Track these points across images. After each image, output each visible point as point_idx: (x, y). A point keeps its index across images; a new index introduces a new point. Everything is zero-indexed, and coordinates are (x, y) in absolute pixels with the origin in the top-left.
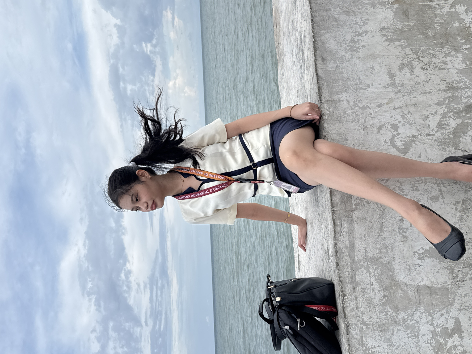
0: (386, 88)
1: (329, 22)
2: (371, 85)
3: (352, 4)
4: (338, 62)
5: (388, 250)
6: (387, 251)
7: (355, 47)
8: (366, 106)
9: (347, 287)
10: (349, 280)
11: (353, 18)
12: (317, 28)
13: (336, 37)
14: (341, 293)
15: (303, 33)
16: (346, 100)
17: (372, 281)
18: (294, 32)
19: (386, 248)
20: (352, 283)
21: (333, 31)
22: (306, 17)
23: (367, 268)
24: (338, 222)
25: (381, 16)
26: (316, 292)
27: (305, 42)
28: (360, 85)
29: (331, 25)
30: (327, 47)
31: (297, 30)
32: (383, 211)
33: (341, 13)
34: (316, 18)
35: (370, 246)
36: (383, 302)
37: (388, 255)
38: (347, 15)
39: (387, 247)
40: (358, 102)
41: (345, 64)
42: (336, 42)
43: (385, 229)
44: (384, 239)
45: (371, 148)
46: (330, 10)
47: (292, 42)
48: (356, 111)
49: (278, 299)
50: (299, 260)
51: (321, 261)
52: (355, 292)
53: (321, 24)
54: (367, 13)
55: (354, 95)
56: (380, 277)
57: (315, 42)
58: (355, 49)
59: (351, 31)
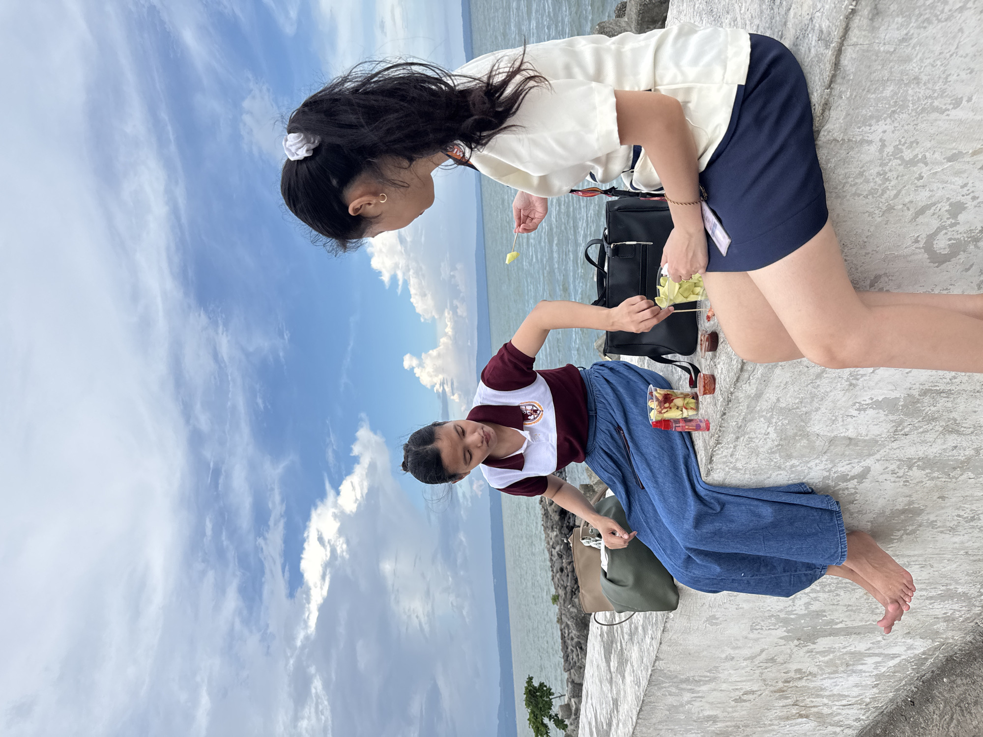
2: (965, 100)
5: (815, 399)
6: (813, 401)
10: (734, 430)
16: (881, 140)
17: (768, 430)
19: (813, 397)
23: (769, 419)
28: (937, 98)
35: (788, 396)
36: (774, 450)
37: (811, 405)
40: (906, 145)
41: (931, 30)
44: (817, 387)
48: (890, 170)
56: (783, 427)
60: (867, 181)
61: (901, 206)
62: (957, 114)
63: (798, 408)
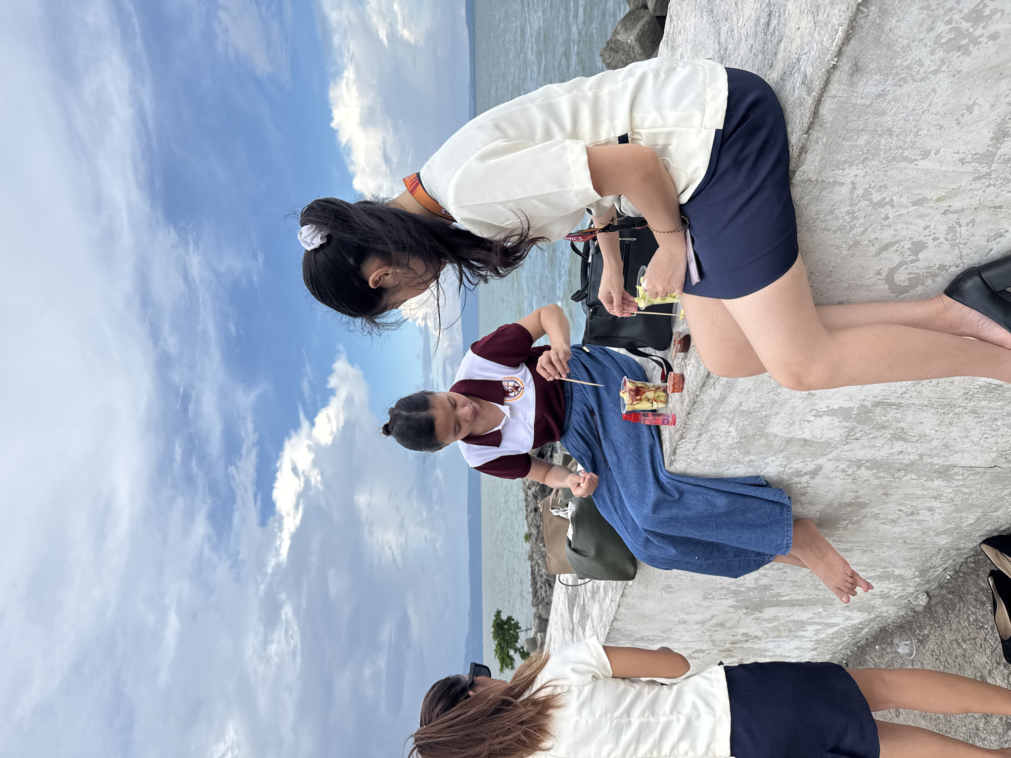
0: (963, 164)
2: (933, 152)
5: (776, 405)
6: (773, 406)
8: (888, 199)
16: (852, 183)
23: (731, 420)
28: (907, 149)
35: (750, 401)
37: (772, 410)
40: (876, 189)
41: (906, 89)
58: (966, 41)
60: (838, 219)
61: (866, 242)
62: (924, 164)
63: (758, 411)
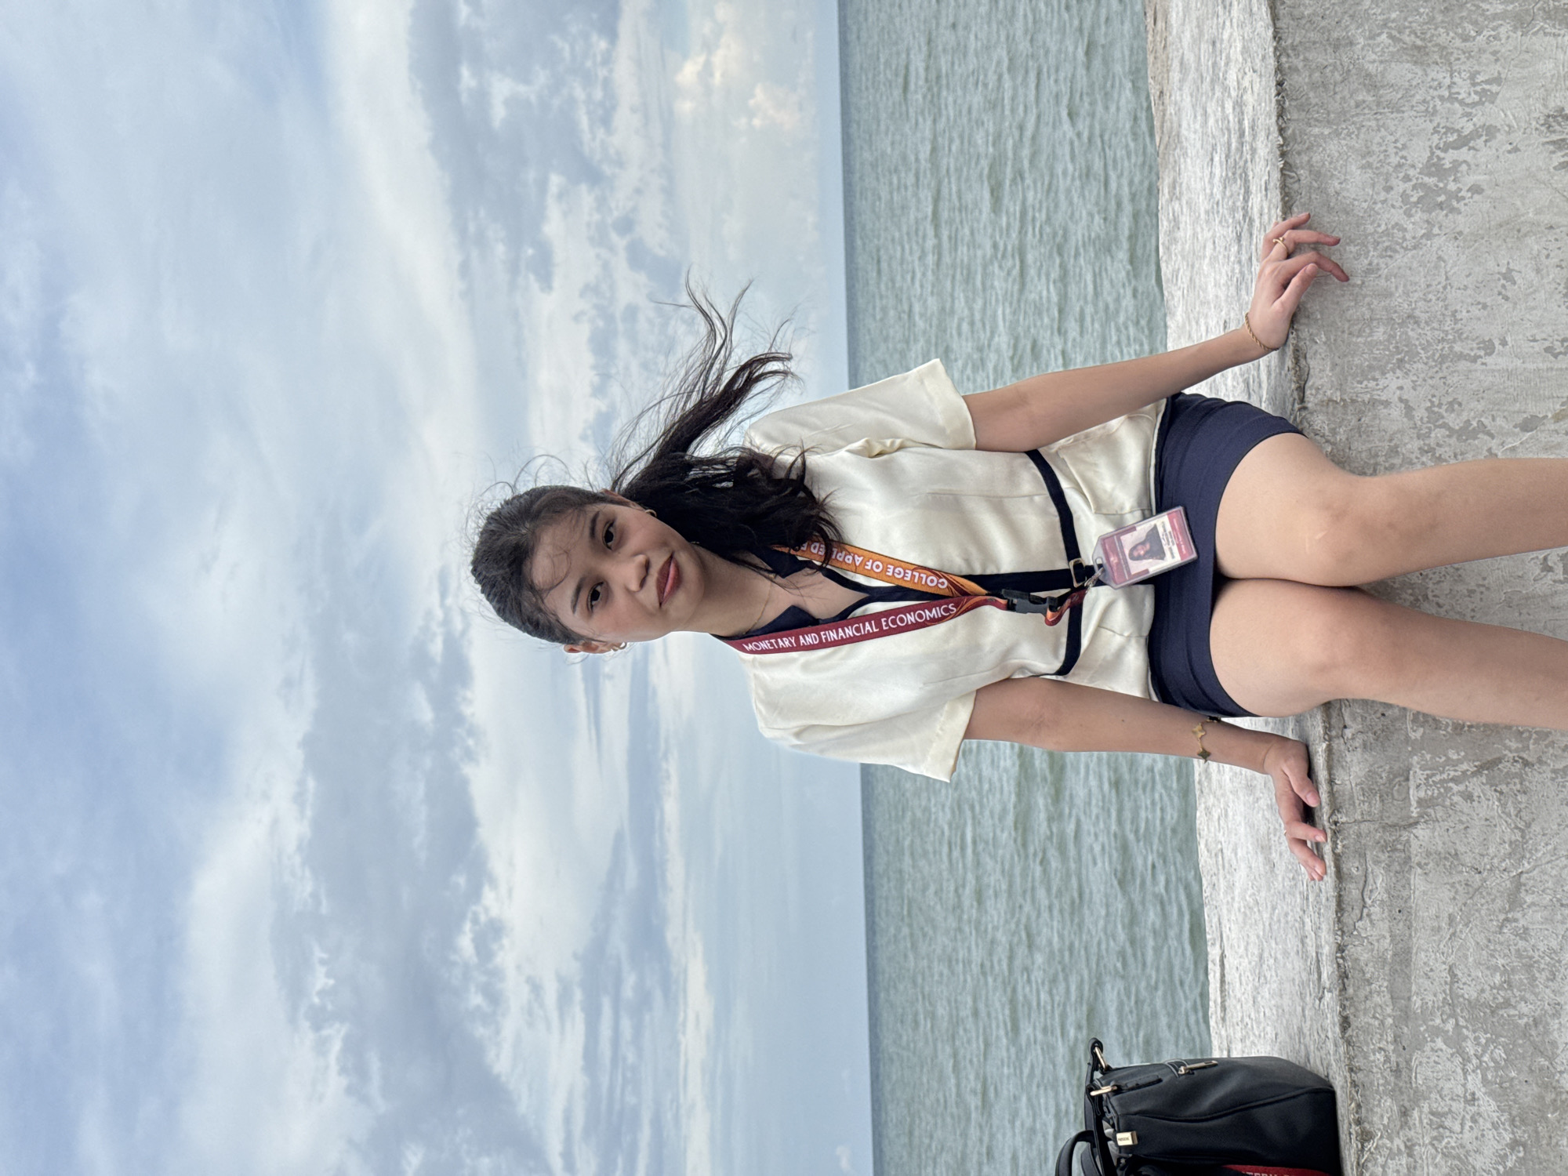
0: (1556, 356)
1: (1346, 93)
2: (1497, 343)
3: (1439, 18)
4: (1375, 249)
5: (1537, 975)
6: (1534, 979)
7: (1444, 191)
8: (1475, 424)
9: (1379, 1105)
10: (1387, 1083)
11: (1440, 76)
12: (1295, 116)
13: (1369, 153)
14: (1354, 1129)
15: (1249, 110)
16: (1401, 400)
17: (1470, 1086)
18: (1218, 94)
19: (1528, 968)
20: (1395, 1092)
21: (1358, 129)
22: (1258, 61)
23: (1456, 1042)
24: (1352, 867)
25: (1550, 65)
26: (1267, 1118)
27: (1254, 151)
28: (1454, 341)
29: (1352, 103)
30: (1331, 191)
31: (1226, 89)
32: (1522, 831)
33: (1392, 54)
34: (1295, 77)
35: (1471, 960)
36: (1509, 1164)
37: (1536, 995)
38: (1416, 63)
39: (1531, 966)
40: (1444, 407)
41: (1401, 259)
42: (1370, 173)
43: (1529, 899)
44: (1524, 934)
45: (1488, 589)
46: (1351, 44)
47: (1211, 122)
48: (1438, 445)
49: (1125, 1139)
50: (1223, 976)
51: (1297, 999)
52: (1405, 1124)
53: (1314, 101)
54: (1494, 53)
55: (1430, 382)
56: (1501, 1073)
57: (1287, 170)
58: (1442, 198)
59: (1430, 127)
62: (1497, 362)
